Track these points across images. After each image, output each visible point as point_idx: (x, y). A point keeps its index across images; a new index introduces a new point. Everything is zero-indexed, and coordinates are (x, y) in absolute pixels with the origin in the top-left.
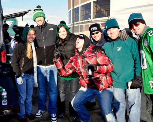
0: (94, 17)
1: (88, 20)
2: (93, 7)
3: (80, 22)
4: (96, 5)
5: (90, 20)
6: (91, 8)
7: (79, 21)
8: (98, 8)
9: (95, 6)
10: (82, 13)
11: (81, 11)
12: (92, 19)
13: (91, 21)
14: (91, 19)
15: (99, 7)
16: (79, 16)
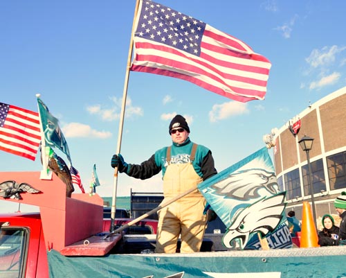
0: (333, 187)
1: (321, 194)
2: (328, 168)
3: (304, 197)
4: (332, 163)
5: (325, 193)
6: (323, 170)
7: (301, 196)
8: (340, 170)
9: (333, 166)
10: (306, 181)
11: (303, 177)
12: (329, 191)
13: (328, 196)
14: (326, 191)
15: (340, 167)
16: (300, 187)
